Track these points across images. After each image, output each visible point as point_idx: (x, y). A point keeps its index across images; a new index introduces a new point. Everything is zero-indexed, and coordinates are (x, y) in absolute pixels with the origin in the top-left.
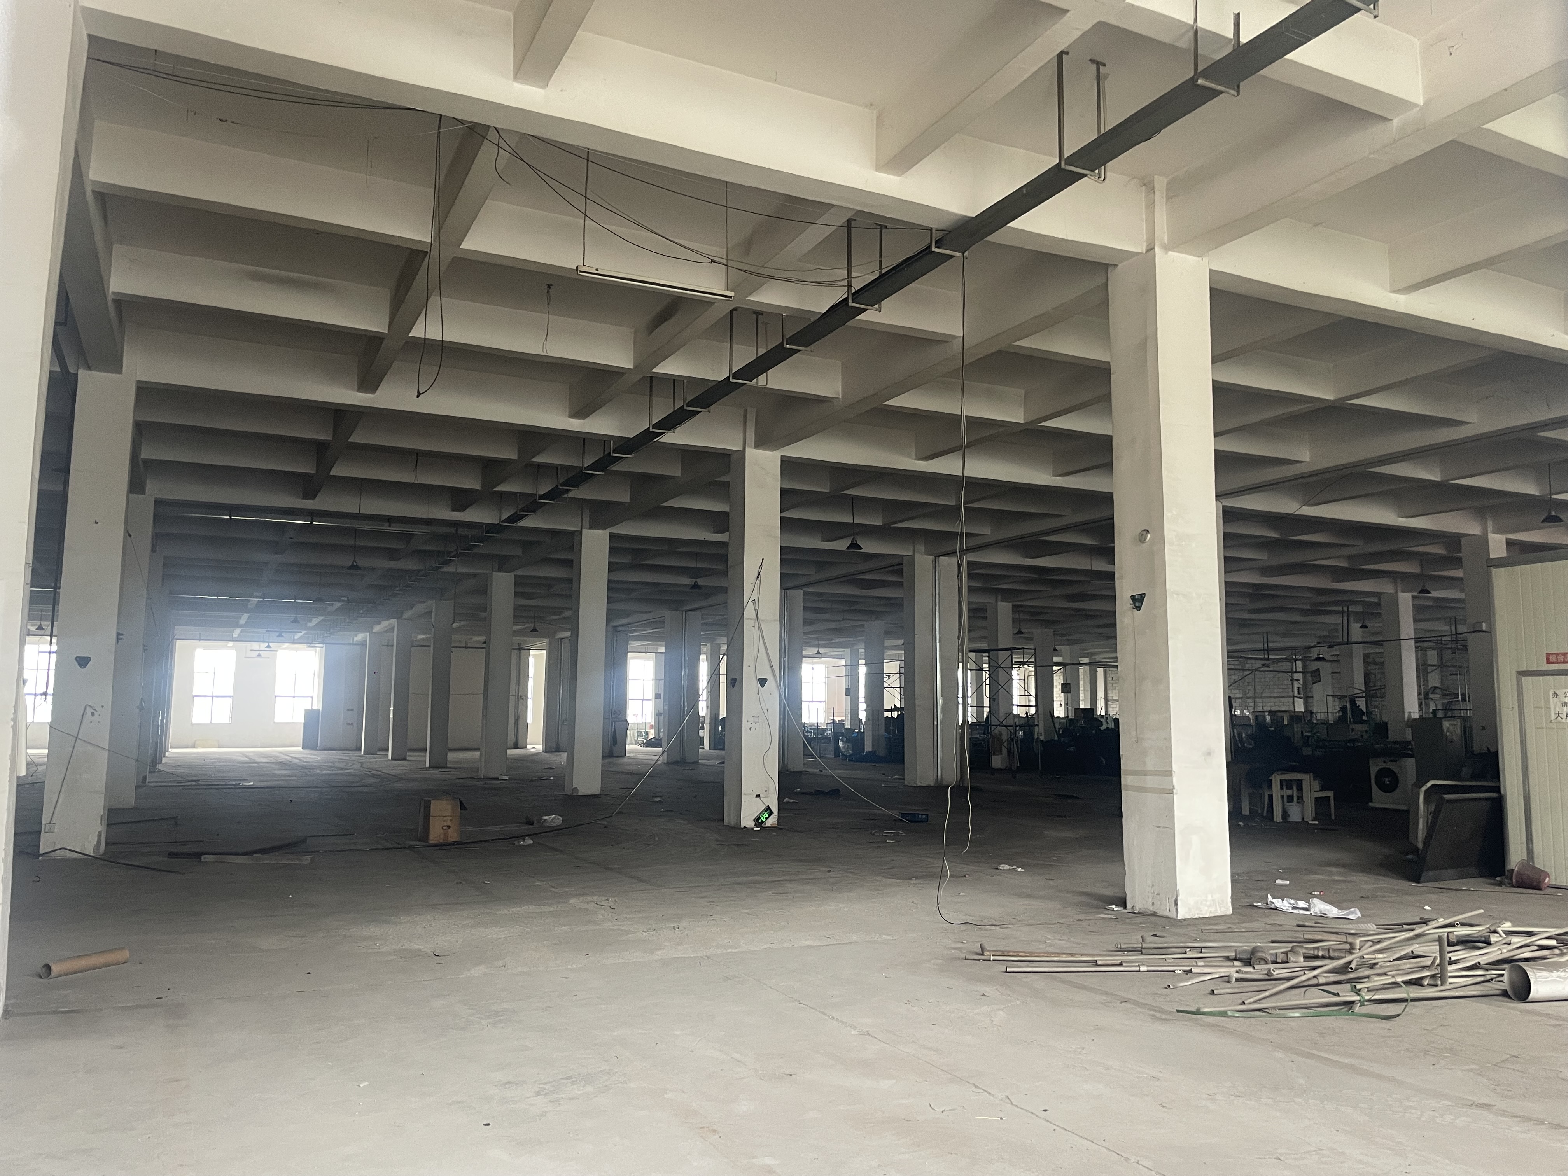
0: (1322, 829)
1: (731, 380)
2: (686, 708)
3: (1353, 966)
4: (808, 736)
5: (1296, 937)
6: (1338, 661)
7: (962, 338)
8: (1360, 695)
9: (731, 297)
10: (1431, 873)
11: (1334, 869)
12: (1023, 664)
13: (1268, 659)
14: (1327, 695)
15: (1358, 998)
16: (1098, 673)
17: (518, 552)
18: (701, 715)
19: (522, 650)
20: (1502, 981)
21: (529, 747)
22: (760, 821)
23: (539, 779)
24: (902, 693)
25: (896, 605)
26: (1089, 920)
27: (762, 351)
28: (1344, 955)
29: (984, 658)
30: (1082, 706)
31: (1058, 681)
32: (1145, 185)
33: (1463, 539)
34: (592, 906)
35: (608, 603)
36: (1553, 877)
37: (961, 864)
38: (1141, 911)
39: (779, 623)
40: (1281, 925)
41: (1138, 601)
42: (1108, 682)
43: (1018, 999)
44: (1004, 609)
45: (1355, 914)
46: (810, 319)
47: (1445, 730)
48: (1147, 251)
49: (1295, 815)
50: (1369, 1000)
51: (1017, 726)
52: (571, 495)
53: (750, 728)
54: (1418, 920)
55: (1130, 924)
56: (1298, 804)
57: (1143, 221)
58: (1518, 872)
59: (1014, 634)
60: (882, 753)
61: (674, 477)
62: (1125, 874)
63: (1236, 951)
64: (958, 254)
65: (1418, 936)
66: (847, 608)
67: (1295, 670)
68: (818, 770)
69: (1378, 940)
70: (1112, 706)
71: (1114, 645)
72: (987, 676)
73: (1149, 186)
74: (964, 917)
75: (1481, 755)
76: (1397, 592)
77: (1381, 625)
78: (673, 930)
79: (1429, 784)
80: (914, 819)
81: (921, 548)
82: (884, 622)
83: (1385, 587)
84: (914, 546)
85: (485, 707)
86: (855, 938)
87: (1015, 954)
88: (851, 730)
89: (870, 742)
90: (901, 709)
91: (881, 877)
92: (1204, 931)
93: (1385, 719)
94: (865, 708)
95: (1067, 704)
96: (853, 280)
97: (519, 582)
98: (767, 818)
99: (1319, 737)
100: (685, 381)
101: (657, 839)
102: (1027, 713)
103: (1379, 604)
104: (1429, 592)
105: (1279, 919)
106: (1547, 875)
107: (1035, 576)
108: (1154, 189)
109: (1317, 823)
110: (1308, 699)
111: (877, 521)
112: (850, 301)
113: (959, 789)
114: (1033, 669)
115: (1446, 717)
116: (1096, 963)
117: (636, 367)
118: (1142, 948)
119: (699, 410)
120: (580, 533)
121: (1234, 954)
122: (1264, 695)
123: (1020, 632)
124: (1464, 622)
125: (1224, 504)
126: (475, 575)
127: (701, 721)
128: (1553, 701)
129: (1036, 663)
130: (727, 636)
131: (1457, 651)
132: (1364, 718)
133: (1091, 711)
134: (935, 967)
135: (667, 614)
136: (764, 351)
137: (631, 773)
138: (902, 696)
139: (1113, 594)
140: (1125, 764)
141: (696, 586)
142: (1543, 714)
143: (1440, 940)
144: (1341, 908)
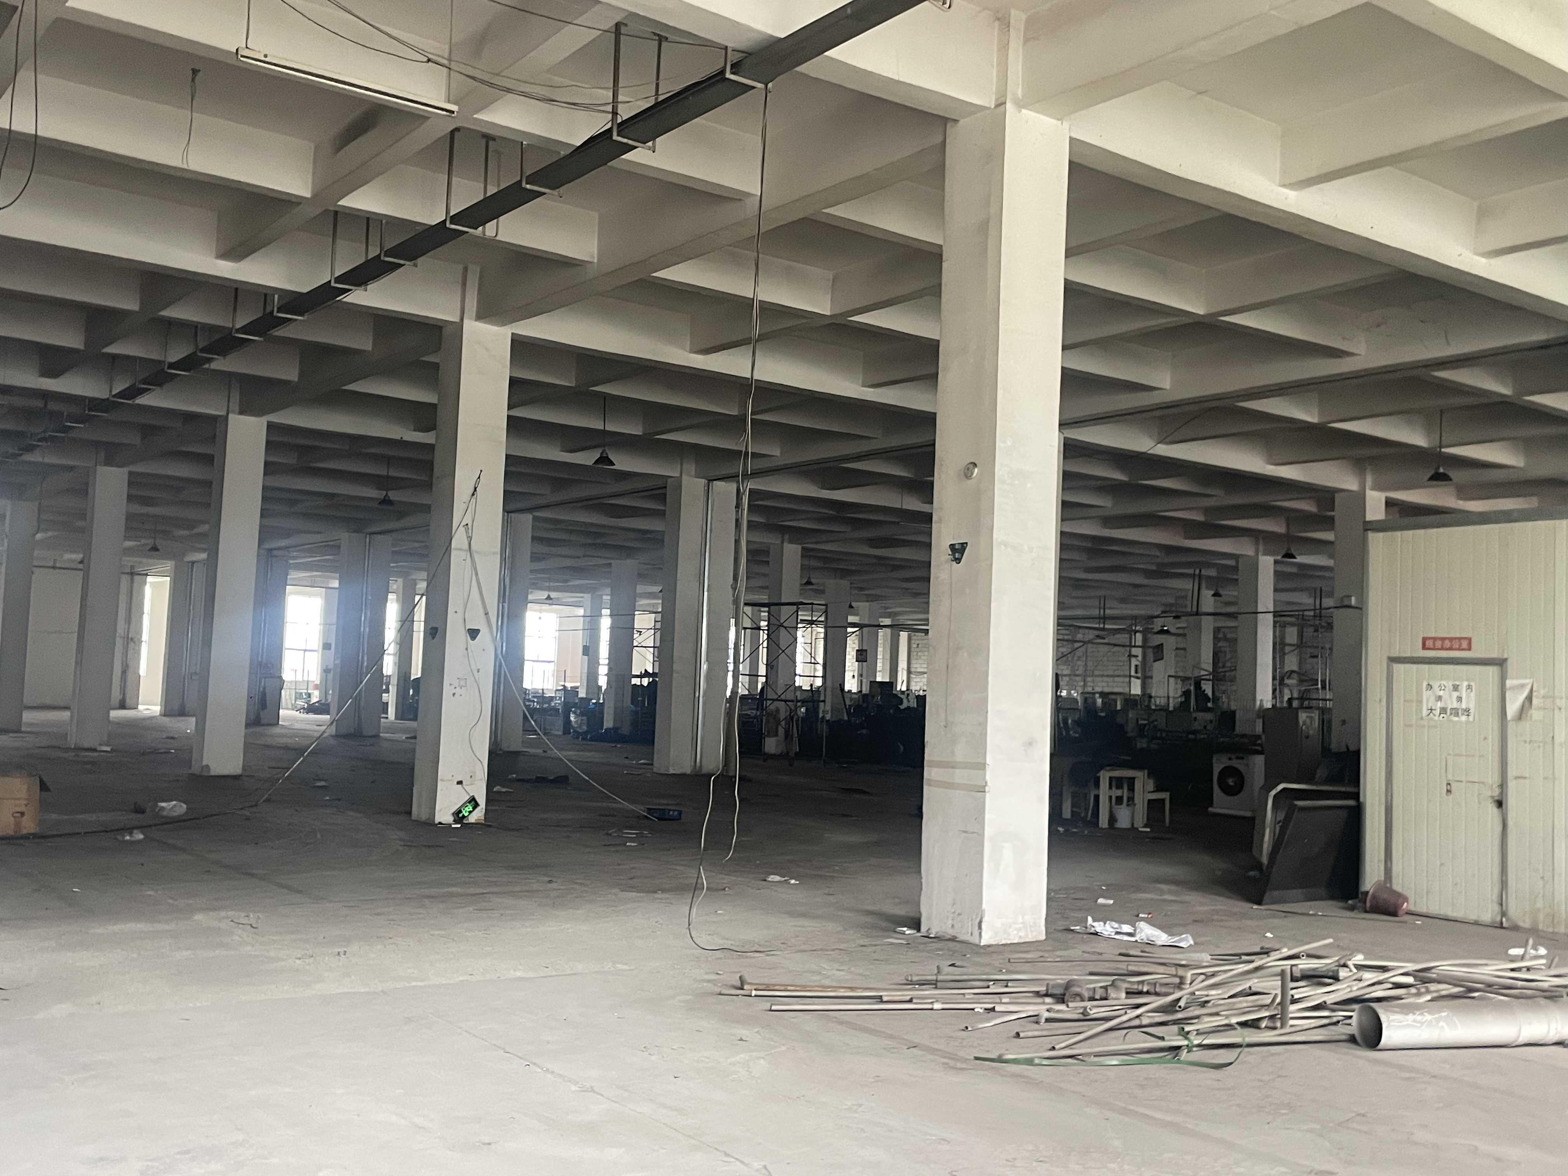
0: (1154, 838)
1: (448, 225)
2: (365, 664)
3: (1182, 1003)
4: (530, 705)
5: (1117, 969)
6: (1184, 635)
7: (759, 198)
8: (1208, 677)
9: (453, 112)
10: (1276, 893)
11: (1164, 887)
12: (811, 622)
13: (1103, 629)
14: (1169, 676)
15: (1186, 1043)
16: (901, 638)
17: (135, 439)
18: (385, 673)
19: (136, 575)
20: (1350, 1025)
21: (140, 707)
22: (461, 815)
23: (155, 752)
24: (656, 654)
25: (655, 540)
26: (875, 945)
27: (492, 190)
28: (1171, 991)
29: (762, 614)
30: (879, 679)
31: (852, 646)
32: (999, 19)
33: (1336, 495)
34: (225, 925)
35: (262, 516)
36: (1411, 900)
37: (721, 874)
38: (937, 935)
39: (499, 556)
40: (1100, 954)
41: (958, 551)
42: (913, 650)
43: (783, 1045)
44: (792, 552)
45: (1187, 941)
46: (559, 153)
47: (1301, 723)
48: (997, 106)
49: (1124, 820)
50: (1199, 1045)
51: (798, 701)
52: (214, 366)
53: (454, 694)
54: (1258, 949)
55: (923, 951)
56: (1129, 808)
57: (993, 66)
58: (1374, 897)
59: (801, 585)
60: (626, 730)
61: (364, 351)
62: (921, 889)
63: (1048, 985)
64: (760, 85)
65: (1257, 969)
66: (590, 541)
67: (1133, 644)
68: (541, 751)
69: (1211, 974)
70: (915, 680)
71: (925, 605)
72: (766, 637)
73: (1004, 22)
74: (721, 942)
75: (1338, 754)
76: (1257, 555)
77: (1235, 593)
78: (337, 957)
79: (1280, 787)
80: (663, 816)
81: (690, 467)
82: (637, 561)
83: (1243, 548)
84: (682, 465)
85: (80, 650)
86: (580, 967)
87: (783, 988)
88: (587, 700)
89: (612, 717)
90: (654, 675)
91: (618, 890)
92: (1011, 961)
93: (1233, 708)
94: (606, 672)
95: (861, 675)
96: (620, 106)
97: (134, 481)
98: (470, 812)
99: (1155, 727)
100: (384, 222)
101: (319, 836)
102: (811, 685)
103: (1236, 569)
104: (1295, 558)
105: (1100, 946)
106: (1406, 899)
107: (831, 512)
108: (1009, 26)
109: (1148, 830)
110: (1147, 680)
111: (634, 429)
112: (615, 133)
113: (724, 780)
114: (822, 630)
115: (1302, 707)
116: (880, 999)
117: (315, 196)
118: (936, 981)
119: (402, 262)
120: (226, 419)
121: (1045, 989)
122: (1096, 673)
123: (809, 583)
124: (1331, 594)
125: (1066, 435)
126: (71, 468)
127: (385, 681)
128: (1426, 694)
129: (827, 623)
130: (427, 570)
131: (1320, 630)
132: (1210, 705)
133: (890, 685)
134: (682, 1004)
135: (344, 536)
136: (496, 190)
137: (286, 748)
138: (656, 659)
139: (928, 541)
140: (929, 754)
141: (386, 501)
142: (1414, 709)
143: (1282, 974)
144: (1171, 934)
